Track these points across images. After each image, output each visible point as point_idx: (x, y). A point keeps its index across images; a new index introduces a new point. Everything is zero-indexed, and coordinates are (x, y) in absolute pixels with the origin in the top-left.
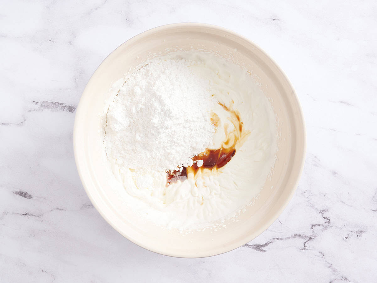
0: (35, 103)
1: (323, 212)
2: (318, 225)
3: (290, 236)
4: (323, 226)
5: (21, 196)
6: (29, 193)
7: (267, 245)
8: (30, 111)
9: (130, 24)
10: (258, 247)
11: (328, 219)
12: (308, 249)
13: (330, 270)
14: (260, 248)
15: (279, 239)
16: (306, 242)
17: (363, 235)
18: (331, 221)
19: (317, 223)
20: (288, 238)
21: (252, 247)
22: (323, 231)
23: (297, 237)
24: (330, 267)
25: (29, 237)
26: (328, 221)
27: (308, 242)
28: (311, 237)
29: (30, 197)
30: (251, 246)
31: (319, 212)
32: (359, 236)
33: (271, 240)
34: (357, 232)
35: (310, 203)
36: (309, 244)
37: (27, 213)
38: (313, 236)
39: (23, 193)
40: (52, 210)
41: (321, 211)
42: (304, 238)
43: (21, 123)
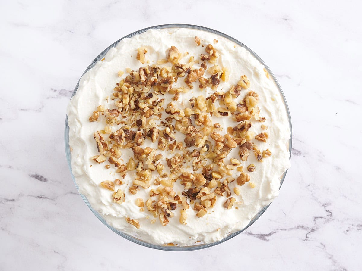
0: (53, 91)
1: (325, 205)
2: (320, 217)
3: (293, 227)
4: (325, 219)
5: (37, 179)
6: (45, 177)
7: (271, 235)
8: (48, 98)
9: (147, 18)
10: (262, 237)
11: (330, 212)
12: (309, 241)
13: (331, 260)
14: (264, 237)
15: (282, 229)
16: (308, 234)
18: (334, 214)
19: (320, 216)
20: (291, 229)
22: (325, 223)
23: (299, 228)
24: (330, 258)
25: (43, 219)
26: (330, 214)
27: (310, 233)
28: (313, 228)
29: (45, 180)
30: (256, 235)
31: (321, 205)
32: (360, 230)
33: (274, 230)
34: (357, 226)
35: (314, 197)
36: (311, 236)
37: (42, 196)
38: (315, 227)
39: (38, 176)
40: (66, 194)
41: (324, 204)
42: (307, 230)
43: (39, 110)
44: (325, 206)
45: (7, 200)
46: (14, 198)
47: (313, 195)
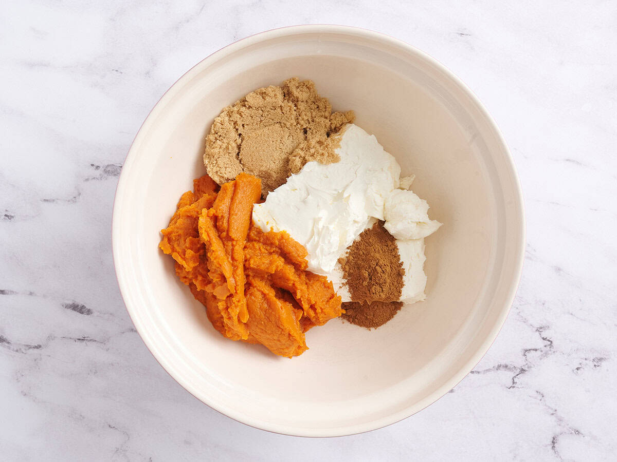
0: (95, 167)
1: (541, 330)
2: (533, 350)
3: (491, 367)
4: (542, 351)
5: (75, 310)
6: (88, 307)
8: (87, 180)
11: (549, 341)
12: (518, 388)
13: (553, 418)
15: (473, 372)
16: (515, 377)
17: (603, 363)
18: (554, 343)
19: (533, 348)
20: (488, 370)
22: (541, 359)
23: (501, 368)
24: (553, 414)
25: (89, 374)
26: (549, 343)
27: (518, 377)
28: (523, 367)
29: (89, 312)
31: (535, 329)
32: (598, 366)
34: (594, 360)
35: (522, 317)
36: (520, 380)
37: (85, 338)
38: (527, 366)
39: (78, 306)
40: (123, 333)
41: (538, 328)
42: (513, 371)
43: (74, 199)
44: (540, 332)
45: (29, 347)
46: (41, 344)
47: (520, 314)
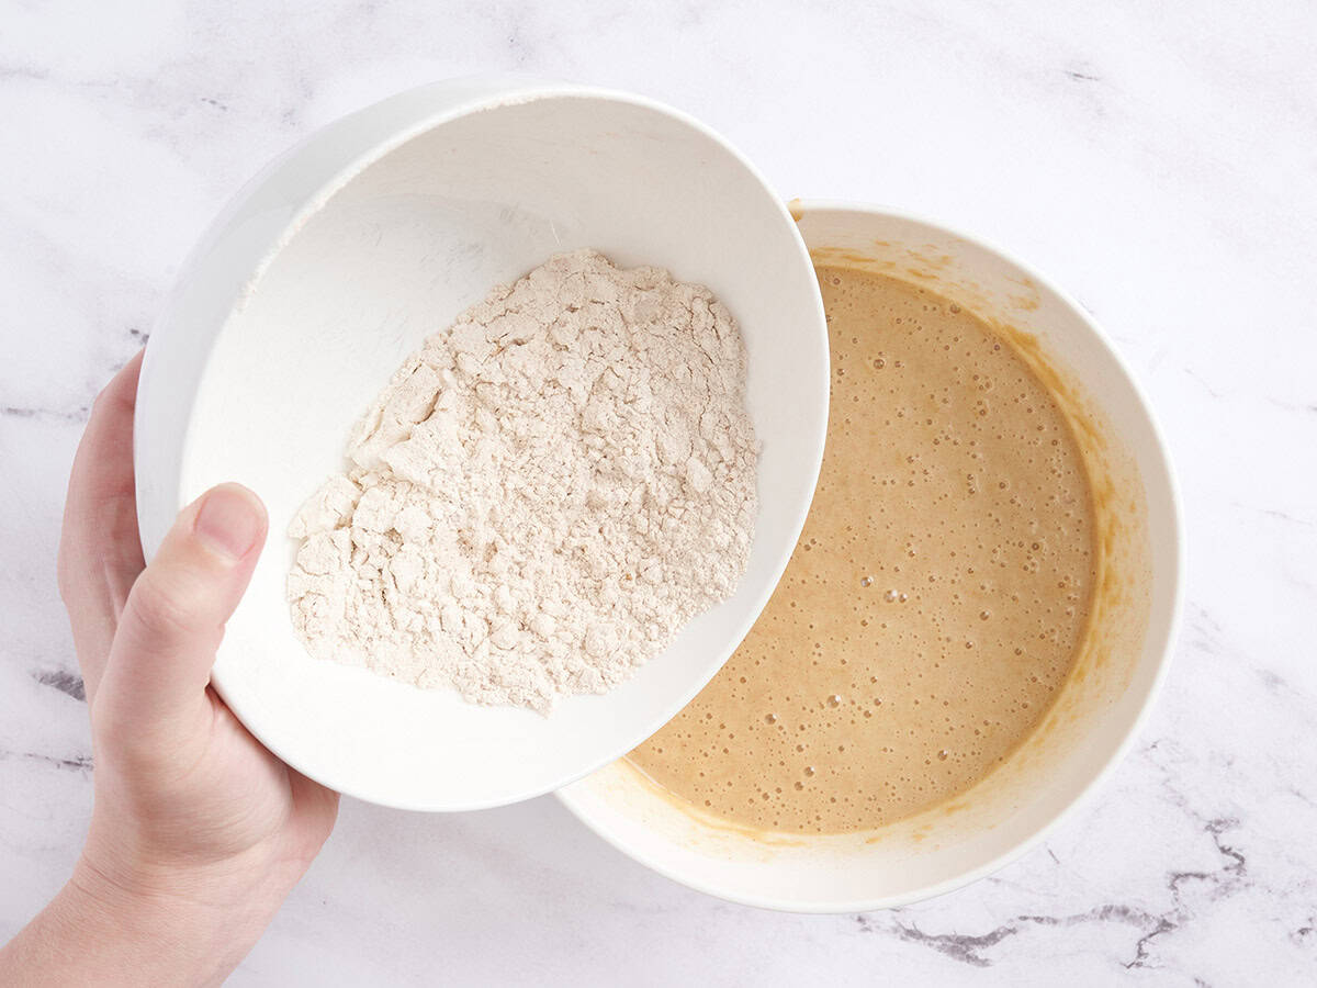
0: (140, 338)
1: (1218, 828)
2: (1196, 875)
3: (1088, 910)
4: (1216, 880)
5: (63, 689)
7: (998, 940)
9: (523, 59)
10: (961, 947)
11: (1236, 855)
12: (1150, 967)
14: (968, 949)
15: (1042, 919)
16: (1145, 940)
18: (1251, 864)
19: (1195, 871)
20: (1080, 918)
21: (939, 943)
22: (1213, 900)
23: (1112, 915)
26: (1237, 861)
27: (1152, 939)
28: (1166, 918)
30: (935, 939)
31: (1202, 825)
33: (1011, 920)
35: (1175, 792)
36: (1159, 947)
37: (82, 760)
38: (1176, 915)
39: (71, 679)
41: (1210, 822)
42: (1141, 924)
43: (83, 412)
44: (1216, 832)
47: (1168, 784)
